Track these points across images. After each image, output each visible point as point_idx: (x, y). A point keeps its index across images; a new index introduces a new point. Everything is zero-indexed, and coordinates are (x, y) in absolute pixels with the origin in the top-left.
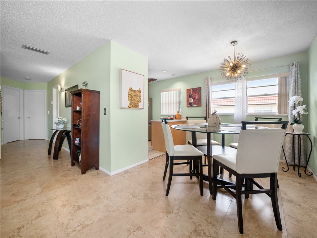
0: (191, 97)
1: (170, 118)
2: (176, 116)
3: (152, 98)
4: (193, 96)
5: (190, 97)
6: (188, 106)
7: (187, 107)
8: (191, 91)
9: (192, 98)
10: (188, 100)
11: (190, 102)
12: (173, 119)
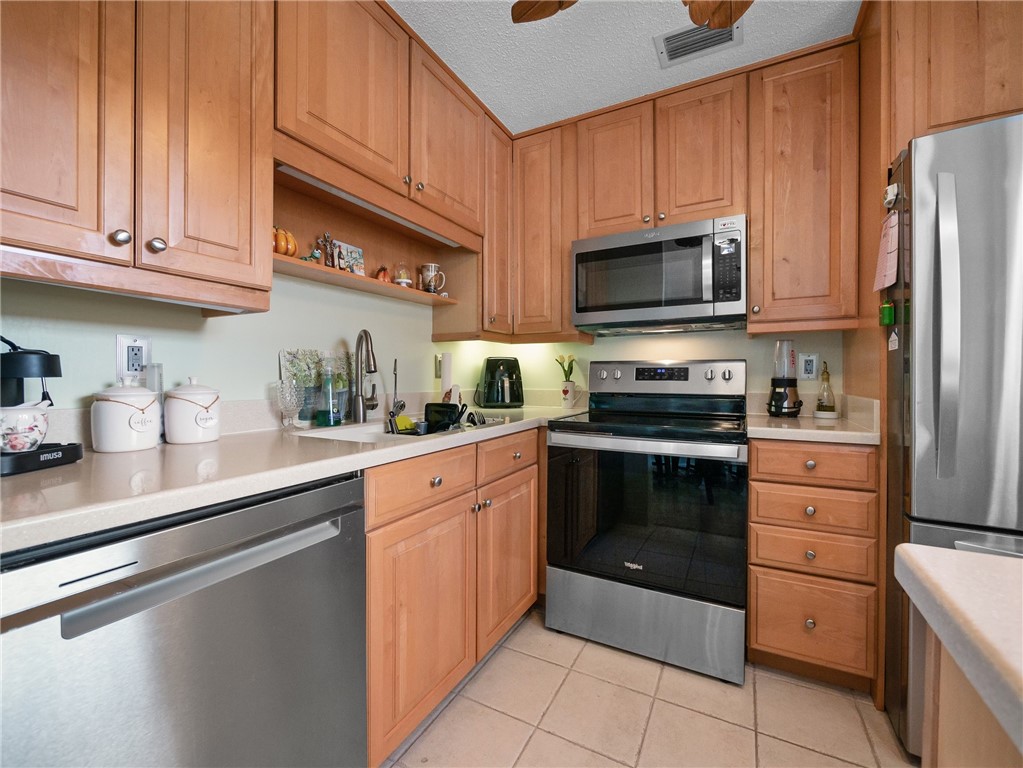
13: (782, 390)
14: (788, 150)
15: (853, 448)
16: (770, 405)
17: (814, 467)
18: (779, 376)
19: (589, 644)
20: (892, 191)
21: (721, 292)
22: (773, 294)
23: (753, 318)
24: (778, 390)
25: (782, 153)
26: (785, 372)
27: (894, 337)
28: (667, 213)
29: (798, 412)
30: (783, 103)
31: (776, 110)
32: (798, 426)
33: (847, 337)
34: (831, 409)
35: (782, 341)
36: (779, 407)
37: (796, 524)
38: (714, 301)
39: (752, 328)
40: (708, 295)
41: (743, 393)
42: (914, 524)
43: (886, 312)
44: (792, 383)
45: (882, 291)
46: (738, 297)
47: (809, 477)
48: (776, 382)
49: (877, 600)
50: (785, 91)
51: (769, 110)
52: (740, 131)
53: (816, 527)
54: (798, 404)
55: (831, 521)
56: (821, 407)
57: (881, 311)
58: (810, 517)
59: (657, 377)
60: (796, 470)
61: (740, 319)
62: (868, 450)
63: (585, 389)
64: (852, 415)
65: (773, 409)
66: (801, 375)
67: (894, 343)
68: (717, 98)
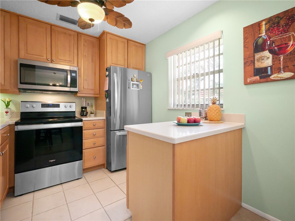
0: (263, 50)
1: (189, 121)
2: (206, 114)
3: (151, 74)
4: (272, 42)
5: (259, 48)
6: (249, 80)
7: (246, 83)
8: (263, 28)
9: (267, 53)
10: (249, 61)
11: (259, 65)
12: (199, 122)
13: (84, 110)
14: (87, 55)
15: (101, 120)
16: (81, 113)
17: (95, 125)
18: (83, 106)
19: (35, 192)
20: (107, 73)
21: (72, 85)
22: (83, 87)
23: (79, 92)
24: (83, 110)
25: (85, 55)
26: (84, 106)
27: (107, 99)
28: (55, 59)
29: (87, 115)
30: (85, 44)
31: (84, 45)
32: (87, 117)
33: (96, 99)
34: (93, 114)
35: (83, 98)
36: (83, 114)
37: (92, 138)
38: (70, 87)
39: (78, 95)
40: (69, 85)
41: (75, 111)
42: (112, 131)
43: (107, 95)
44: (86, 108)
45: (105, 91)
46: (76, 87)
47: (94, 127)
48: (82, 108)
49: (105, 148)
50: (86, 42)
51: (82, 45)
52: (76, 46)
53: (96, 137)
54: (87, 113)
55: (98, 135)
56: (91, 113)
57: (106, 94)
58: (94, 135)
59: (49, 107)
60: (92, 126)
61: (76, 92)
62: (103, 120)
63: (16, 111)
64: (97, 114)
65: (82, 114)
66: (87, 106)
67: (108, 100)
68: (70, 35)
